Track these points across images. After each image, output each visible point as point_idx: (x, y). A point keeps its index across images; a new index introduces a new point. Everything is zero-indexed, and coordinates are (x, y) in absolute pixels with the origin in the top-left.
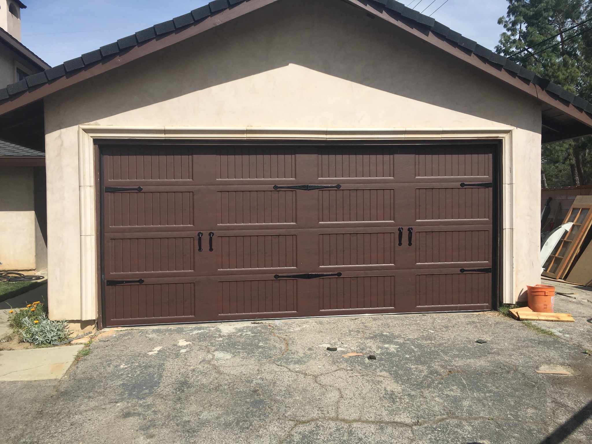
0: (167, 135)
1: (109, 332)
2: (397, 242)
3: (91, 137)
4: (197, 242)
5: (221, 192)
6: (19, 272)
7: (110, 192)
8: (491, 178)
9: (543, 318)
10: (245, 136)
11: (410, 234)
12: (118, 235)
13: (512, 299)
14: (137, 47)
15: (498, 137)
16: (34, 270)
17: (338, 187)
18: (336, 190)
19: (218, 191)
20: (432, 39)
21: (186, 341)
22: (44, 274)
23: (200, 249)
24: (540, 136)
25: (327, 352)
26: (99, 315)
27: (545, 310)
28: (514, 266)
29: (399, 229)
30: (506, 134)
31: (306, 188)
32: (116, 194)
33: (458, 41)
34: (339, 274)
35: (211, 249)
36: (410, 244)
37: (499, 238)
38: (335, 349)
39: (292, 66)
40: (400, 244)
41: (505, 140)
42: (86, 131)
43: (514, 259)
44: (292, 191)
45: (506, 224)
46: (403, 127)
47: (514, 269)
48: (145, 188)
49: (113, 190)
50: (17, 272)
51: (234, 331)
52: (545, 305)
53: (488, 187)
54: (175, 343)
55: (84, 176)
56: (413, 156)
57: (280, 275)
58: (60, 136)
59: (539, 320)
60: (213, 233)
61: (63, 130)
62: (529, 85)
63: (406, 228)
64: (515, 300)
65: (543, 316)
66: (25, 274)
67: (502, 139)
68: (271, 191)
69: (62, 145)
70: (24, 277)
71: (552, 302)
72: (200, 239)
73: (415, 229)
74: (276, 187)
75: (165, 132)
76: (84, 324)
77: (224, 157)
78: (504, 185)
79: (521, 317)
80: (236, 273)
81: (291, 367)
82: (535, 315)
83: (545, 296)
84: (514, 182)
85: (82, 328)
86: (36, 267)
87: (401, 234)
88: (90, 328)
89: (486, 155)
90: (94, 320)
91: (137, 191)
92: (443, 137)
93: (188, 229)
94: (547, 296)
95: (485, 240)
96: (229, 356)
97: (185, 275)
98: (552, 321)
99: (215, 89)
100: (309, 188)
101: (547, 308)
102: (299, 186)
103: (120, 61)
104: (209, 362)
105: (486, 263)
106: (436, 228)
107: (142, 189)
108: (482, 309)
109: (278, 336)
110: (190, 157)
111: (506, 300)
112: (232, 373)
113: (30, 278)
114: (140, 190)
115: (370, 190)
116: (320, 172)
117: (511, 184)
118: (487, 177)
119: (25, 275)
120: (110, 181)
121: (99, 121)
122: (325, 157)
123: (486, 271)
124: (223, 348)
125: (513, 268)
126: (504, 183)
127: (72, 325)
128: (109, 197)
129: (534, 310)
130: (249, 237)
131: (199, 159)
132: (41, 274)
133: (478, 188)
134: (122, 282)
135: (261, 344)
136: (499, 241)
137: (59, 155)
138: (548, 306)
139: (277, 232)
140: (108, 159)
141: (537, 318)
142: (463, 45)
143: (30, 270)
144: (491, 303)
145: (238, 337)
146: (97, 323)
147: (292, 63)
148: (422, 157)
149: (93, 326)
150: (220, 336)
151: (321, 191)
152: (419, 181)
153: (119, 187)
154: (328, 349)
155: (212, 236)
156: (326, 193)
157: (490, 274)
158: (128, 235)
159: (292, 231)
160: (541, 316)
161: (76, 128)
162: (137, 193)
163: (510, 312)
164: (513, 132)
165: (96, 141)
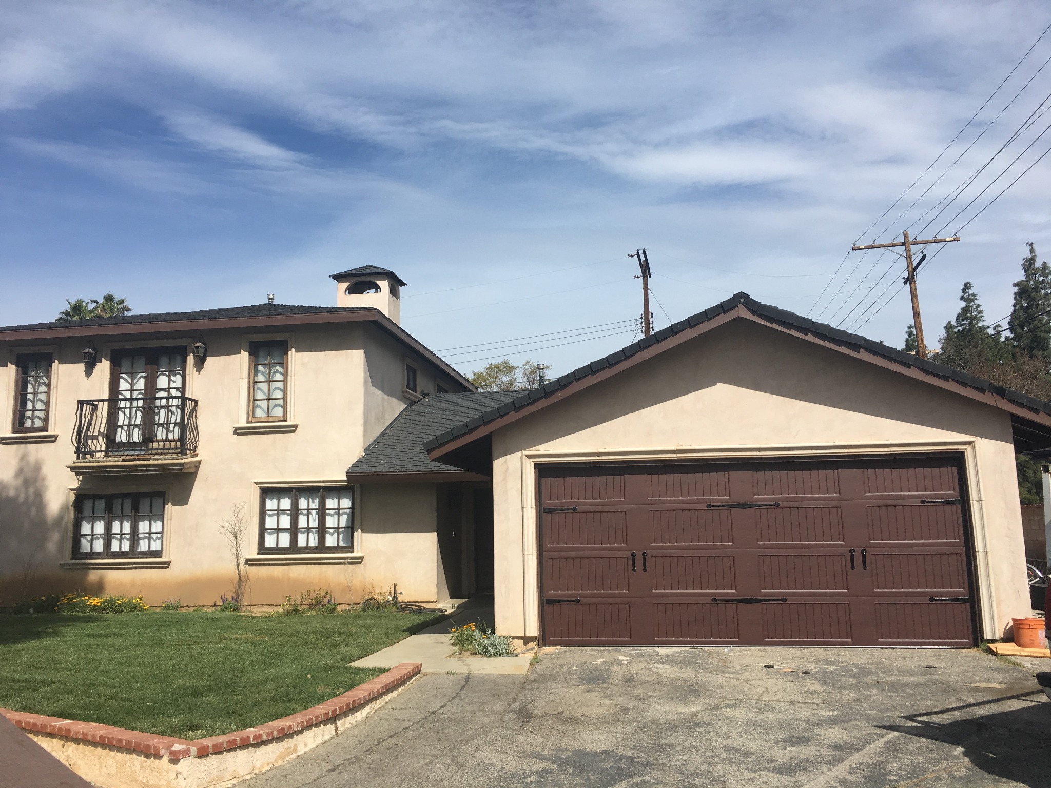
0: (600, 458)
1: (549, 649)
2: (849, 565)
3: (532, 462)
4: (630, 562)
5: (653, 511)
6: (419, 604)
7: (548, 513)
8: (958, 494)
9: (1026, 654)
10: (675, 455)
11: (864, 557)
12: (556, 555)
13: (994, 633)
14: (575, 382)
15: (958, 449)
16: (435, 602)
17: (777, 505)
18: (775, 508)
19: (650, 511)
20: (863, 356)
21: (626, 657)
22: (446, 607)
23: (634, 570)
24: (1012, 446)
25: (765, 669)
26: (540, 633)
27: (1032, 645)
28: (993, 594)
29: (851, 552)
30: (968, 446)
31: (741, 506)
32: (552, 514)
33: (893, 356)
34: (784, 600)
35: (645, 570)
36: (865, 568)
37: (973, 563)
38: (772, 667)
39: (720, 386)
40: (853, 568)
41: (967, 452)
42: (528, 456)
43: (993, 587)
44: (727, 509)
45: (979, 546)
46: (845, 442)
47: (994, 598)
48: (580, 509)
49: (550, 511)
50: (417, 604)
51: (672, 653)
52: (1031, 640)
53: (955, 504)
54: (615, 658)
55: (527, 498)
56: (860, 471)
57: (717, 598)
58: (505, 462)
59: (1021, 656)
60: (646, 553)
61: (508, 456)
62: (984, 394)
63: (858, 550)
64: (999, 634)
65: (1027, 652)
66: (427, 606)
67: (964, 451)
68: (704, 510)
69: (507, 469)
70: (425, 609)
71: (1039, 636)
72: (633, 559)
73: (870, 551)
74: (709, 506)
75: (598, 454)
76: (527, 640)
77: (655, 476)
78: (971, 502)
79: (999, 652)
80: (672, 595)
81: (726, 675)
82: (1017, 651)
83: (1030, 629)
84: (983, 499)
85: (525, 644)
86: (437, 598)
87: (852, 556)
88: (532, 645)
89: (950, 469)
90: (536, 637)
91: (572, 511)
92: (892, 450)
93: (621, 549)
94: (1033, 629)
95: (957, 564)
96: (667, 667)
97: (621, 596)
98: (1037, 657)
99: (645, 412)
100: (745, 507)
101: (1034, 643)
102: (734, 505)
103: (560, 395)
104: (650, 669)
105: (961, 591)
106: (894, 551)
107: (577, 509)
108: (959, 646)
109: (716, 658)
110: (622, 477)
111: (988, 635)
112: (671, 676)
113: (433, 611)
114: (575, 510)
115: (813, 508)
116: (756, 490)
117: (980, 501)
118: (952, 493)
119: (426, 608)
120: (548, 502)
121: (539, 447)
122: (761, 474)
123: (963, 601)
124: (660, 662)
125: (991, 597)
126: (971, 500)
127: (516, 641)
128: (547, 517)
129: (1020, 645)
130: (684, 558)
131: (631, 478)
132: (443, 607)
133: (943, 505)
134: (560, 601)
135: (698, 661)
136: (973, 565)
137: (505, 479)
138: (1035, 641)
139: (713, 552)
140: (545, 480)
141: (1019, 654)
142: (899, 359)
143: (431, 602)
144: (971, 639)
145: (676, 656)
146: (538, 640)
147: (721, 383)
148: (871, 471)
149: (535, 643)
150: (658, 655)
151: (759, 510)
152: (870, 498)
153: (556, 508)
154: (765, 666)
155: (646, 555)
156: (764, 512)
157: (968, 605)
158: (565, 555)
159: (729, 552)
160: (1024, 651)
161: (519, 454)
162: (572, 513)
163: (988, 646)
164: (976, 443)
165: (536, 465)
